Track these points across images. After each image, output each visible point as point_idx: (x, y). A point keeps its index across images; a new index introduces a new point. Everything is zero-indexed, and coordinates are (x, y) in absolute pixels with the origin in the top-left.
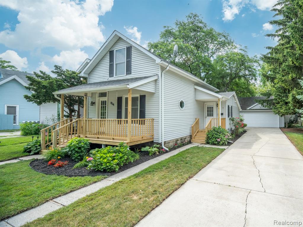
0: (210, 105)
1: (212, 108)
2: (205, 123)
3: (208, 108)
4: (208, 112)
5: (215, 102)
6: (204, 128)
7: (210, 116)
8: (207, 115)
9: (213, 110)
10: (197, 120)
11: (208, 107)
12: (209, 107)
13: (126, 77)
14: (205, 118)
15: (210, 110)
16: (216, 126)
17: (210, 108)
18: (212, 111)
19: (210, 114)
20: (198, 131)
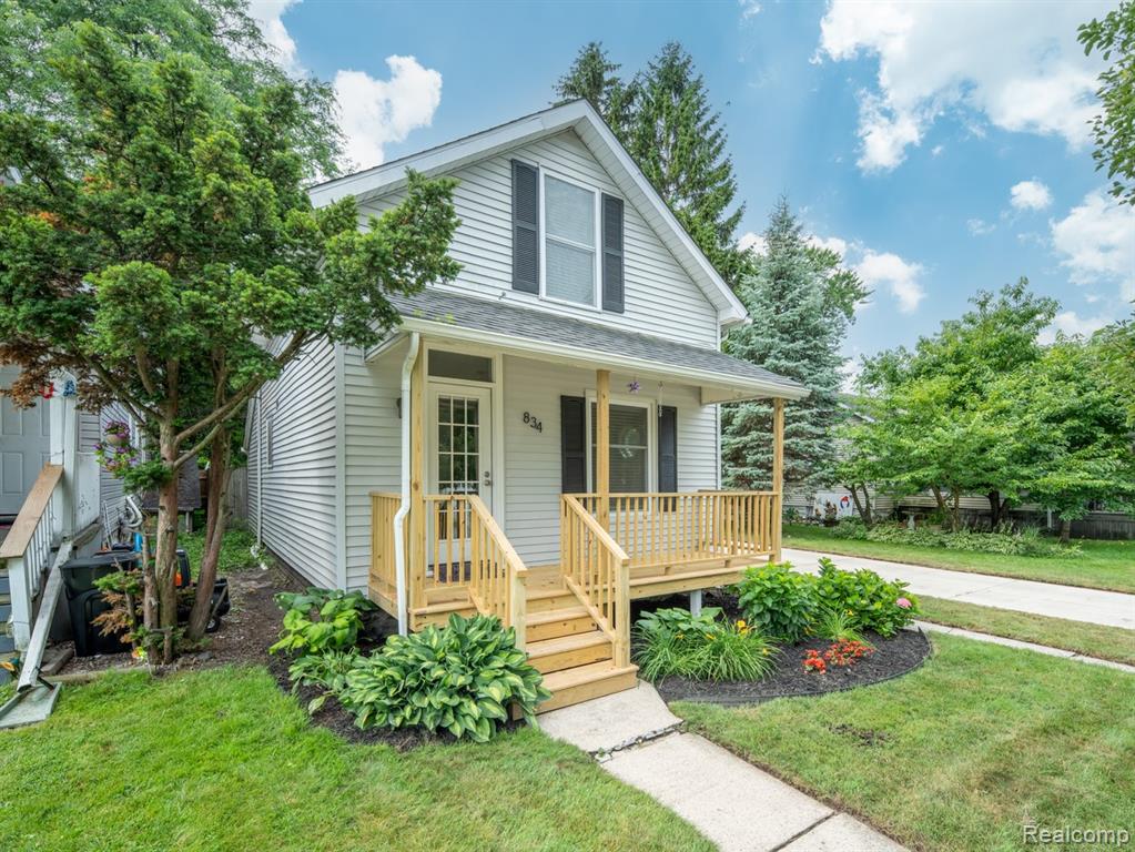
13: (598, 316)
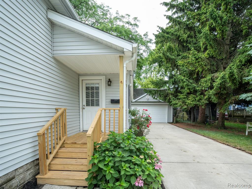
0: (93, 81)
1: (97, 88)
2: (81, 119)
3: (87, 88)
4: (87, 96)
5: (104, 77)
6: (79, 130)
7: (93, 105)
8: (85, 103)
9: (98, 92)
10: (60, 112)
11: (88, 86)
12: (90, 86)
14: (81, 110)
15: (93, 93)
16: (114, 128)
17: (92, 88)
18: (98, 96)
19: (93, 101)
20: (63, 143)
